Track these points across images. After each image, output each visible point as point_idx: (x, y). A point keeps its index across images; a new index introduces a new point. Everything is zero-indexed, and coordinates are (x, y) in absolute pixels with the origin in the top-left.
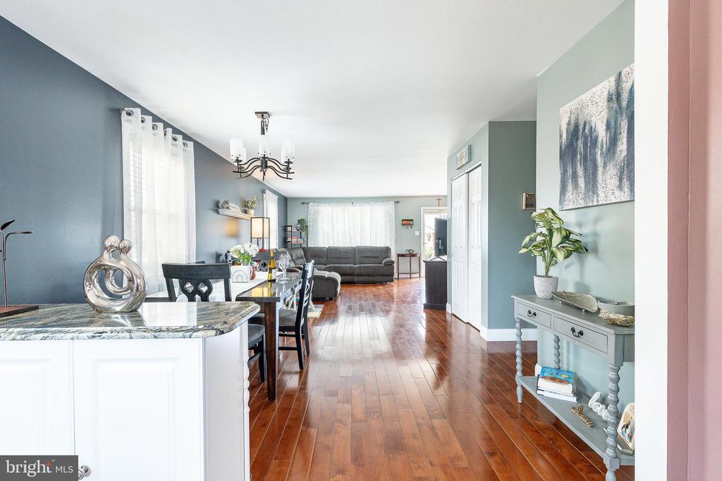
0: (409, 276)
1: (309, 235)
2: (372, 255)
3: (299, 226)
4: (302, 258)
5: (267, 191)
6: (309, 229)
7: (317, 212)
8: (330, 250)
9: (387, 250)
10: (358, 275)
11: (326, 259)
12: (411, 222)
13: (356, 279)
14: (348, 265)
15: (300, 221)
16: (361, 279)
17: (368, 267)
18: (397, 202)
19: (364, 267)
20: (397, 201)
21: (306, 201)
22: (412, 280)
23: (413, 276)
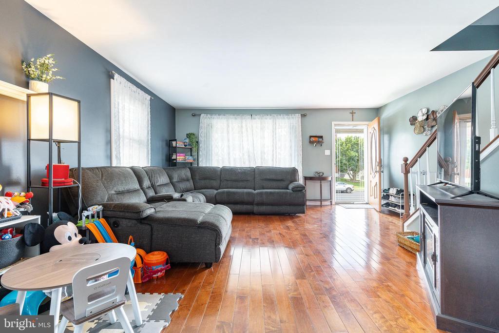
0: (318, 203)
1: (200, 153)
2: (275, 178)
3: (187, 141)
4: (188, 180)
5: (116, 76)
6: (201, 145)
7: (210, 126)
8: (224, 170)
9: (294, 171)
10: (258, 204)
11: (218, 181)
12: (320, 140)
13: (256, 209)
14: (245, 190)
15: (189, 136)
16: (263, 209)
17: (271, 193)
18: (303, 116)
19: (266, 193)
20: (304, 113)
21: (197, 113)
22: (323, 209)
23: (324, 203)
